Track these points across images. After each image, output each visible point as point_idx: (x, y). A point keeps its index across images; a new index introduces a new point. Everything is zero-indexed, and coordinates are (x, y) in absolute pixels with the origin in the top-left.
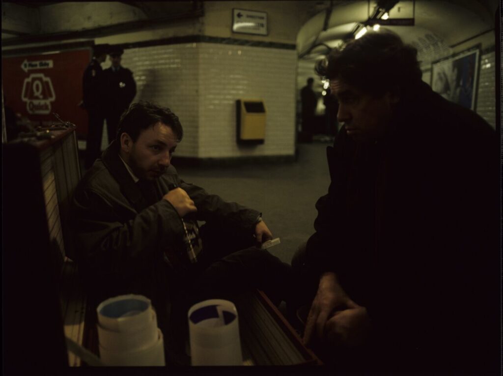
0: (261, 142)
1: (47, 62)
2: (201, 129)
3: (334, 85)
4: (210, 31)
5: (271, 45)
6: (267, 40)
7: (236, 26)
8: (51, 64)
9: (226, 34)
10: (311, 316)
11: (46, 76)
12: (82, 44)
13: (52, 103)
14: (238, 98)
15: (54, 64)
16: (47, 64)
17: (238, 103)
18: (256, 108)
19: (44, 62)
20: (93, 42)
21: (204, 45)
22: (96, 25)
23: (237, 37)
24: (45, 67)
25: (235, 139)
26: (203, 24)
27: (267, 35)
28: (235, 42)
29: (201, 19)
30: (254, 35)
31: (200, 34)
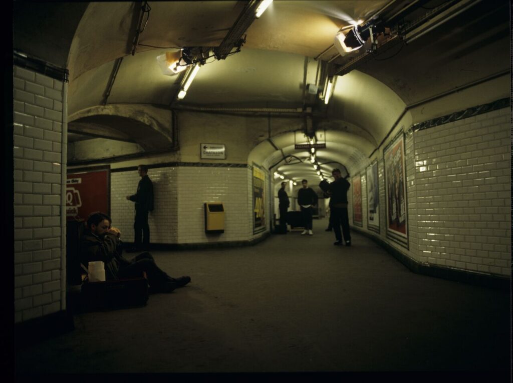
0: (222, 232)
1: (77, 179)
2: (179, 224)
4: (185, 159)
5: (228, 165)
6: (226, 162)
8: (80, 180)
9: (196, 160)
11: (76, 189)
12: (102, 167)
13: (79, 208)
14: (205, 201)
15: (82, 181)
16: (77, 181)
17: (205, 205)
18: (218, 208)
19: (75, 179)
20: (109, 166)
21: (180, 168)
22: (111, 156)
23: (204, 161)
24: (76, 183)
25: (204, 230)
26: (180, 154)
27: (225, 159)
28: (203, 165)
29: (178, 152)
30: (216, 159)
31: (179, 161)
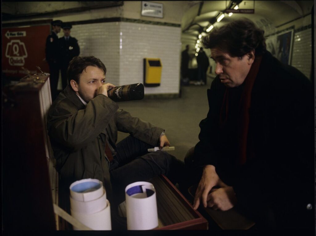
0: (157, 85)
1: (22, 32)
2: (121, 77)
3: (213, 52)
4: (127, 15)
5: (165, 24)
6: (163, 21)
7: (144, 12)
8: (25, 34)
9: (137, 17)
10: (198, 192)
11: (21, 41)
12: (45, 22)
13: (25, 59)
14: (145, 57)
15: (27, 34)
16: (22, 34)
17: (145, 60)
18: (156, 63)
19: (20, 32)
21: (122, 24)
22: (54, 10)
23: (144, 19)
24: (21, 36)
26: (123, 10)
27: (163, 18)
28: (143, 22)
29: (121, 7)
30: (154, 17)
31: (121, 16)
